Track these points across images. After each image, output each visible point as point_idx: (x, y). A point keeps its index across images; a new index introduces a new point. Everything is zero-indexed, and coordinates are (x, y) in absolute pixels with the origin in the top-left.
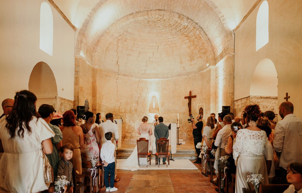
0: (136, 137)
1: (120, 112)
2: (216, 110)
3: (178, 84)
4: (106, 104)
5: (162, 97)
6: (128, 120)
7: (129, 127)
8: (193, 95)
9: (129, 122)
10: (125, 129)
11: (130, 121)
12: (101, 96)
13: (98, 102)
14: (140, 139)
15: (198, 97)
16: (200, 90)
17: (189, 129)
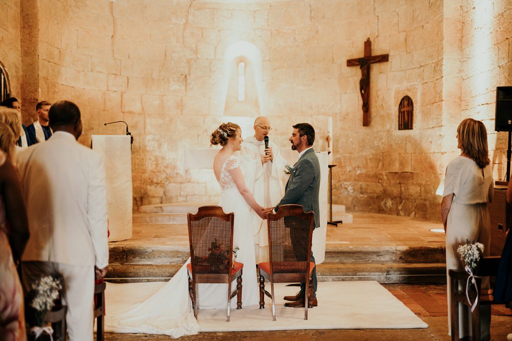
0: (180, 199)
1: (123, 113)
2: (463, 103)
3: (324, 17)
4: (73, 84)
5: (269, 60)
6: (153, 140)
7: (157, 165)
8: (377, 51)
9: (156, 145)
10: (144, 172)
11: (161, 144)
12: (56, 52)
13: (42, 73)
14: (201, 209)
15: (395, 61)
16: (402, 36)
17: (364, 171)
